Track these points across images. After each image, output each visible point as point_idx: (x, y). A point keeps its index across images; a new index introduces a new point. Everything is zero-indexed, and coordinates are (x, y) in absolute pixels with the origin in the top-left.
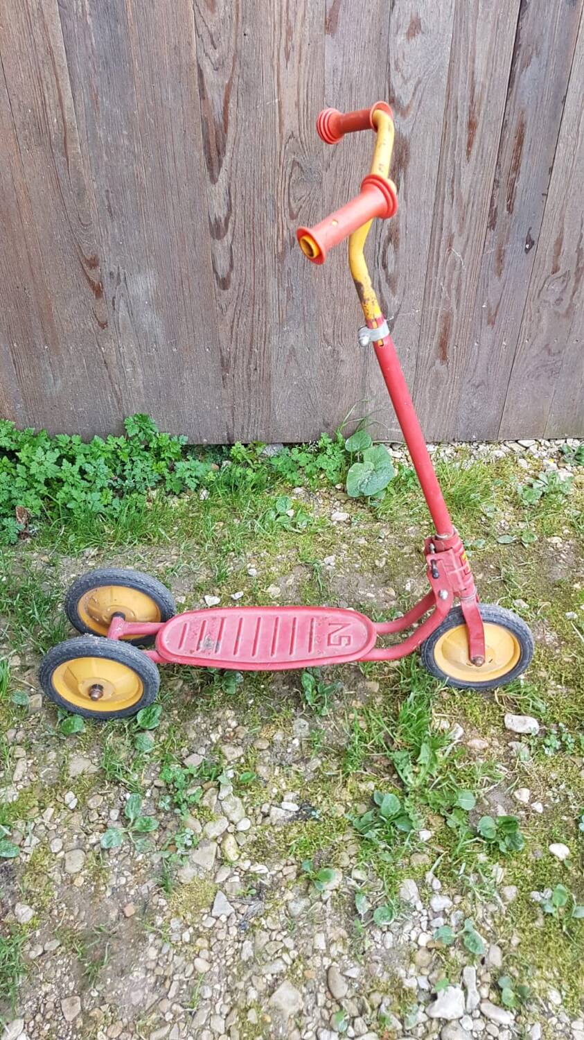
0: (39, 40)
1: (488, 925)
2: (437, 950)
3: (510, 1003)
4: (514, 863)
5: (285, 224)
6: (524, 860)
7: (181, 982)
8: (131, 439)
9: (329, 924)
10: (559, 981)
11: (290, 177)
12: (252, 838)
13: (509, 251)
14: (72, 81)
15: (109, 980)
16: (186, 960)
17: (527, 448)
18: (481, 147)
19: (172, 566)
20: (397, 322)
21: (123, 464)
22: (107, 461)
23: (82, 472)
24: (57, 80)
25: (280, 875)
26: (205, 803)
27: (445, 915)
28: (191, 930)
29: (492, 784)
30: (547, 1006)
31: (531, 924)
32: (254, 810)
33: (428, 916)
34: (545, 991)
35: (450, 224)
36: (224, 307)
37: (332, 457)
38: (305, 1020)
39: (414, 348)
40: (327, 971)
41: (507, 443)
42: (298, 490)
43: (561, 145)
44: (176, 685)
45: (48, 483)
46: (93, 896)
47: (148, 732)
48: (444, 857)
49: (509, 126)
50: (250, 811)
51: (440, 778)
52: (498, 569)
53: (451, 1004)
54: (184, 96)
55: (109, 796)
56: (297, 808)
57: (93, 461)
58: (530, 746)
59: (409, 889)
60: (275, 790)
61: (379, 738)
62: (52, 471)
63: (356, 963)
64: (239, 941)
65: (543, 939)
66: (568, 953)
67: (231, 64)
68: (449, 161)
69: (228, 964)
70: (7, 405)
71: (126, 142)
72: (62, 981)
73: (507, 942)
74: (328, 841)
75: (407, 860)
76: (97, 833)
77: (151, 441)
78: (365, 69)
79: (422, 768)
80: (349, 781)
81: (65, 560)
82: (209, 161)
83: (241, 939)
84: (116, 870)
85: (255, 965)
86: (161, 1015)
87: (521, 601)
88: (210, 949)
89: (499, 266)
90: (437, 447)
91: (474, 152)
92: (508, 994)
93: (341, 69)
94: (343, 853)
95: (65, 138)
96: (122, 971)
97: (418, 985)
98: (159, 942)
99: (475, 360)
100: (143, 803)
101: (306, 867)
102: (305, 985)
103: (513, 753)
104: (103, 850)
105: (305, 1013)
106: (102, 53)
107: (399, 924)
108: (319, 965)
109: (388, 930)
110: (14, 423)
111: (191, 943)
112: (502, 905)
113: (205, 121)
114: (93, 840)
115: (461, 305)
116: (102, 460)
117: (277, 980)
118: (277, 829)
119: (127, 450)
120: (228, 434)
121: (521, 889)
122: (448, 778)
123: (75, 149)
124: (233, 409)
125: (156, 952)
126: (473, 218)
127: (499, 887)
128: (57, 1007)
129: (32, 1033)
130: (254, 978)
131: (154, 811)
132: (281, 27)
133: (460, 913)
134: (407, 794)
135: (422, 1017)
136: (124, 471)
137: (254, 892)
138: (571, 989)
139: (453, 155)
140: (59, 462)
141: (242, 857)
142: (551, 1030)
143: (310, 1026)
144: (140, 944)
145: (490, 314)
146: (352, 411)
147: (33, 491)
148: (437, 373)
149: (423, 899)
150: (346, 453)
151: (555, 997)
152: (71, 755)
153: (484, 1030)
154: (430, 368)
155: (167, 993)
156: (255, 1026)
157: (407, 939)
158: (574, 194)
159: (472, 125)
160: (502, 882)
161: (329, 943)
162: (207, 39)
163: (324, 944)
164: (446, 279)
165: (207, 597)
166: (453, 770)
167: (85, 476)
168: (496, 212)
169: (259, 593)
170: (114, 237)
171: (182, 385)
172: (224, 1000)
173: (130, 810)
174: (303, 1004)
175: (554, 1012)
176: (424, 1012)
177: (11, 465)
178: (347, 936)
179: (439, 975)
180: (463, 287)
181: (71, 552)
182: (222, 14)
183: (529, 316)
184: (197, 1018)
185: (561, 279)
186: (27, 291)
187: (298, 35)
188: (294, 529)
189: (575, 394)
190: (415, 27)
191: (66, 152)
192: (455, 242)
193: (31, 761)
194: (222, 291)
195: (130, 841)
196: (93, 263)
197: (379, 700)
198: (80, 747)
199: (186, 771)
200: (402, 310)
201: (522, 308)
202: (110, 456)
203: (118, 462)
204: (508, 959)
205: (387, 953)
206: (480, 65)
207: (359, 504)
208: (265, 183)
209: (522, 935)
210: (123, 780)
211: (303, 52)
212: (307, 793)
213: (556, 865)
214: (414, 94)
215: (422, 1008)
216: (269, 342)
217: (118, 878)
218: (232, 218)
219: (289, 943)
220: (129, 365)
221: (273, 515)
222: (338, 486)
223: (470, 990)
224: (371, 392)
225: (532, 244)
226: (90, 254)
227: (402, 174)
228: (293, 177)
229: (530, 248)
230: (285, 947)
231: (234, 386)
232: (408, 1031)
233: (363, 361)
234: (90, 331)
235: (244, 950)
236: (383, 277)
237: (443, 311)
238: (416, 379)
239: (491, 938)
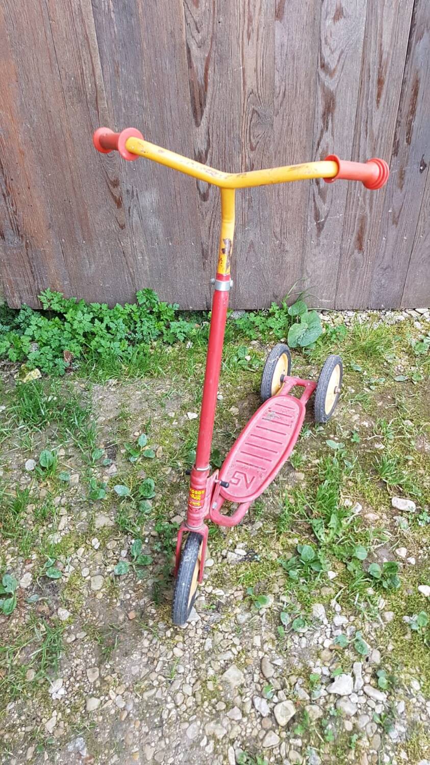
0: (79, 30)
1: (372, 636)
2: (336, 650)
3: (384, 687)
4: (393, 597)
5: (247, 155)
6: (399, 595)
7: (164, 662)
8: (141, 306)
9: (263, 630)
10: (419, 675)
11: (251, 121)
12: (214, 572)
13: (408, 171)
14: (101, 58)
15: (117, 658)
16: (168, 648)
17: (422, 314)
18: (387, 97)
19: (166, 392)
20: (326, 223)
21: (135, 323)
22: (124, 320)
23: (108, 328)
24: (91, 57)
25: (232, 597)
27: (343, 629)
28: (172, 630)
29: (381, 543)
30: (410, 691)
31: (402, 637)
32: (216, 553)
33: (331, 628)
34: (409, 681)
35: (365, 151)
36: (204, 213)
37: (279, 319)
38: (244, 690)
39: (339, 242)
40: (261, 660)
41: (407, 310)
42: (254, 342)
44: (167, 470)
45: (85, 335)
46: (109, 605)
47: (148, 501)
48: (344, 590)
49: (408, 82)
50: (214, 554)
51: (344, 537)
52: (394, 399)
53: (343, 685)
54: (177, 67)
55: (121, 541)
56: (245, 554)
57: (115, 321)
58: (408, 519)
59: (319, 610)
60: (231, 541)
61: (302, 509)
62: (88, 327)
63: (281, 656)
64: (203, 638)
65: (410, 647)
66: (427, 657)
67: (210, 43)
68: (364, 108)
69: (196, 652)
70: (58, 282)
71: (138, 100)
72: (87, 658)
73: (384, 648)
74: (265, 576)
75: (318, 591)
76: (112, 565)
77: (154, 307)
78: (303, 44)
79: (331, 531)
80: (281, 537)
81: (95, 387)
82: (195, 111)
83: (205, 637)
84: (124, 589)
85: (213, 654)
86: (151, 682)
87: (409, 421)
88: (184, 642)
89: (401, 182)
90: (355, 313)
91: (382, 100)
92: (383, 681)
93: (286, 44)
94: (275, 584)
95: (96, 97)
96: (126, 653)
97: (322, 672)
98: (150, 636)
99: (383, 251)
100: (143, 547)
101: (250, 592)
102: (246, 668)
103: (396, 524)
104: (116, 576)
105: (245, 685)
106: (121, 38)
107: (311, 632)
108: (255, 656)
109: (303, 636)
110: (62, 294)
111: (172, 638)
112: (383, 624)
113: (191, 83)
114: (109, 569)
115: (373, 210)
116: (121, 320)
117: (227, 664)
118: (231, 567)
119: (138, 314)
120: (207, 303)
121: (396, 614)
122: (349, 538)
123: (104, 104)
124: (210, 285)
125: (148, 642)
126: (382, 148)
127: (381, 612)
128: (84, 673)
129: (68, 688)
130: (212, 662)
131: (150, 552)
132: (244, 16)
133: (353, 627)
134: (320, 547)
135: (323, 693)
136: (136, 328)
137: (214, 607)
138: (427, 681)
139: (367, 104)
140: (92, 321)
141: (207, 584)
142: (412, 706)
143: (248, 694)
144: (138, 637)
145: (394, 217)
146: (294, 287)
147: (75, 341)
148: (355, 260)
149: (328, 617)
150: (289, 317)
151: (416, 685)
152: (96, 514)
153: (366, 703)
154: (350, 256)
155: (155, 668)
156: (211, 692)
157: (316, 642)
159: (380, 82)
160: (384, 609)
161: (263, 642)
162: (193, 26)
163: (260, 643)
164: (362, 191)
165: (189, 413)
166: (353, 533)
167: (110, 331)
168: (397, 144)
169: (224, 412)
170: (129, 165)
171: (175, 268)
172: (192, 675)
173: (134, 551)
174: (244, 680)
175: (414, 695)
176: (325, 689)
177: (60, 322)
178: (275, 638)
179: (337, 666)
180: (375, 197)
181: (100, 382)
182: (203, 8)
183: (423, 218)
184: (173, 685)
186: (71, 203)
187: (256, 21)
188: (250, 369)
190: (339, 14)
191: (97, 106)
193: (70, 518)
194: (203, 202)
195: (133, 571)
196: (116, 184)
197: (304, 485)
198: (103, 509)
199: (172, 526)
200: (330, 214)
201: (417, 213)
202: (127, 317)
203: (132, 321)
204: (385, 659)
205: (302, 651)
206: (386, 39)
207: (297, 353)
208: (233, 126)
209: (395, 644)
210: (131, 531)
211: (260, 34)
212: (252, 544)
213: (422, 600)
214: (338, 61)
215: (324, 687)
216: (236, 238)
217: (125, 594)
218: (210, 151)
219: (237, 641)
220: (139, 254)
221: (236, 359)
222: (282, 340)
223: (357, 678)
224: (308, 273)
225: (425, 166)
226: (113, 178)
227: (330, 118)
228: (253, 121)
229: (423, 170)
230: (233, 643)
231: (211, 269)
232: (313, 701)
233: (301, 251)
234: (113, 231)
235: (206, 644)
236: (316, 191)
237: (360, 215)
238: (340, 264)
239: (374, 645)
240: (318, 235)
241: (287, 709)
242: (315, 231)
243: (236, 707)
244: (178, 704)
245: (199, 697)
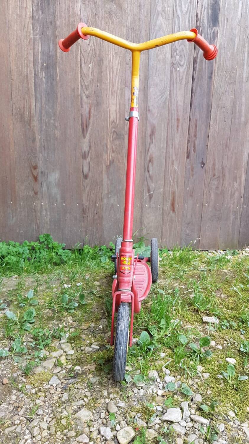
1: (195, 387)
2: (167, 396)
5: (110, 154)
7: (27, 409)
8: (41, 243)
9: (110, 387)
10: (234, 407)
11: (113, 136)
12: (74, 357)
13: (195, 167)
16: (31, 400)
18: (182, 128)
20: (154, 194)
25: (87, 370)
26: (53, 345)
28: (37, 389)
30: (228, 417)
31: (217, 385)
32: (77, 348)
33: (163, 383)
34: (226, 411)
35: (172, 156)
36: (85, 186)
38: (93, 423)
39: (161, 206)
43: (211, 127)
48: (171, 361)
49: (192, 120)
50: (75, 349)
53: (174, 414)
54: (75, 106)
56: (99, 348)
59: (153, 374)
60: (88, 342)
63: (123, 401)
64: (62, 394)
65: (224, 392)
66: (237, 396)
68: (171, 132)
69: (54, 402)
71: (53, 122)
73: (205, 392)
75: (153, 363)
77: (50, 244)
79: (162, 331)
82: (83, 130)
83: (63, 393)
84: (2, 368)
85: (69, 402)
86: (13, 421)
88: (45, 397)
89: (192, 173)
91: (179, 129)
95: (30, 119)
97: (157, 409)
98: (18, 393)
99: (186, 212)
102: (94, 410)
103: (207, 330)
105: (93, 420)
106: (47, 90)
107: (147, 386)
108: (103, 402)
109: (141, 388)
111: (35, 394)
112: (202, 379)
113: (82, 116)
115: (179, 188)
116: (27, 248)
117: (79, 408)
118: (88, 355)
119: (39, 247)
121: (212, 374)
123: (33, 123)
124: (86, 232)
125: (16, 397)
126: (181, 154)
130: (67, 407)
132: (110, 84)
133: (180, 382)
134: (154, 340)
135: (158, 421)
139: (172, 130)
141: (68, 364)
142: (230, 427)
143: (95, 426)
144: (8, 394)
145: (190, 192)
146: (137, 233)
148: (171, 217)
149: (160, 377)
151: (232, 414)
153: (193, 427)
154: (168, 214)
155: (19, 413)
156: (64, 425)
157: (151, 392)
158: (218, 146)
159: (178, 120)
160: (202, 372)
161: (110, 393)
162: (84, 87)
163: (107, 393)
164: (172, 177)
165: (65, 285)
168: (189, 153)
169: (90, 283)
170: (45, 157)
171: (66, 220)
172: (49, 416)
173: (15, 345)
174: (93, 417)
175: (231, 420)
178: (119, 391)
180: (179, 181)
182: (90, 79)
183: (206, 193)
184: (33, 422)
185: (217, 179)
186: (7, 178)
187: (116, 87)
189: (229, 229)
191: (30, 124)
192: (175, 163)
194: (85, 180)
195: (13, 358)
196: (35, 168)
200: (156, 189)
201: (203, 190)
204: (206, 399)
205: (141, 397)
208: (103, 139)
209: (213, 390)
211: (118, 93)
212: (104, 342)
215: (158, 418)
216: (103, 201)
218: (91, 151)
219: (88, 394)
220: (44, 211)
223: (184, 410)
224: (145, 225)
225: (204, 164)
226: (34, 164)
227: (153, 137)
228: (114, 136)
229: (203, 166)
230: (86, 395)
231: (88, 221)
232: (150, 427)
233: (141, 211)
234: (30, 196)
235: (63, 397)
236: (148, 176)
237: (172, 190)
238: (163, 219)
239: (197, 391)
240: (150, 201)
241: (128, 432)
242: (148, 199)
243: (84, 434)
244: (35, 435)
245: (53, 430)
